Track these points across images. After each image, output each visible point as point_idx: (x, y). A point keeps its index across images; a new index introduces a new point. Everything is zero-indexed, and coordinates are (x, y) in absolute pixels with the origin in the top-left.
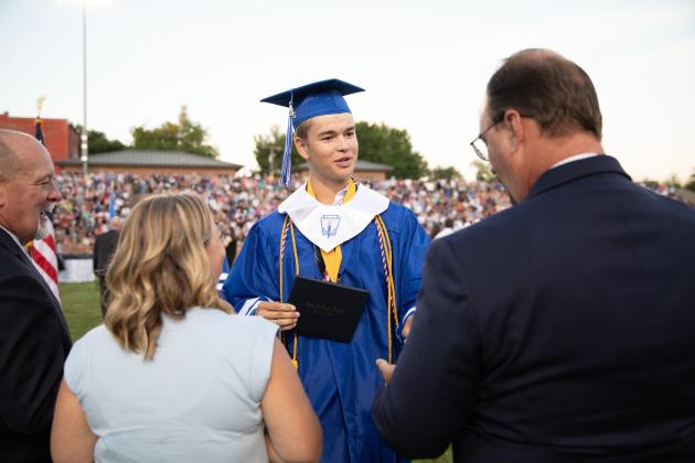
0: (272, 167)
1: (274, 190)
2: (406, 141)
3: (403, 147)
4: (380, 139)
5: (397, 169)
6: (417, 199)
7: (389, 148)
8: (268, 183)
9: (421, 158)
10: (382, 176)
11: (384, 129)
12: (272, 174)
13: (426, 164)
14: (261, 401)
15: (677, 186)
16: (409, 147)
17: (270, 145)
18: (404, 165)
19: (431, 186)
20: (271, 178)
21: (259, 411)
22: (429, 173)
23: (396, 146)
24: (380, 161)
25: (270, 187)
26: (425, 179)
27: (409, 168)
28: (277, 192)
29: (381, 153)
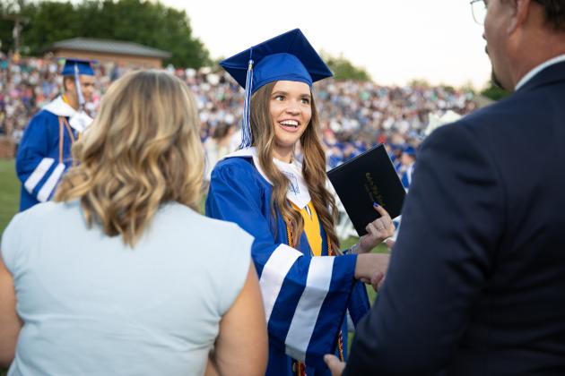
0: (17, 43)
1: (21, 73)
2: (185, 24)
3: (182, 30)
4: (155, 18)
5: (175, 56)
6: (198, 93)
7: (165, 30)
8: (13, 62)
9: (201, 45)
10: (157, 63)
11: (159, 7)
12: (17, 51)
13: (207, 53)
14: (223, 316)
15: (473, 92)
16: (188, 31)
17: (13, 14)
18: (183, 52)
19: (214, 79)
20: (16, 57)
21: (217, 327)
22: (210, 64)
23: (173, 28)
24: (154, 45)
25: (16, 69)
26: (206, 70)
27: (189, 56)
28: (26, 75)
29: (156, 35)
